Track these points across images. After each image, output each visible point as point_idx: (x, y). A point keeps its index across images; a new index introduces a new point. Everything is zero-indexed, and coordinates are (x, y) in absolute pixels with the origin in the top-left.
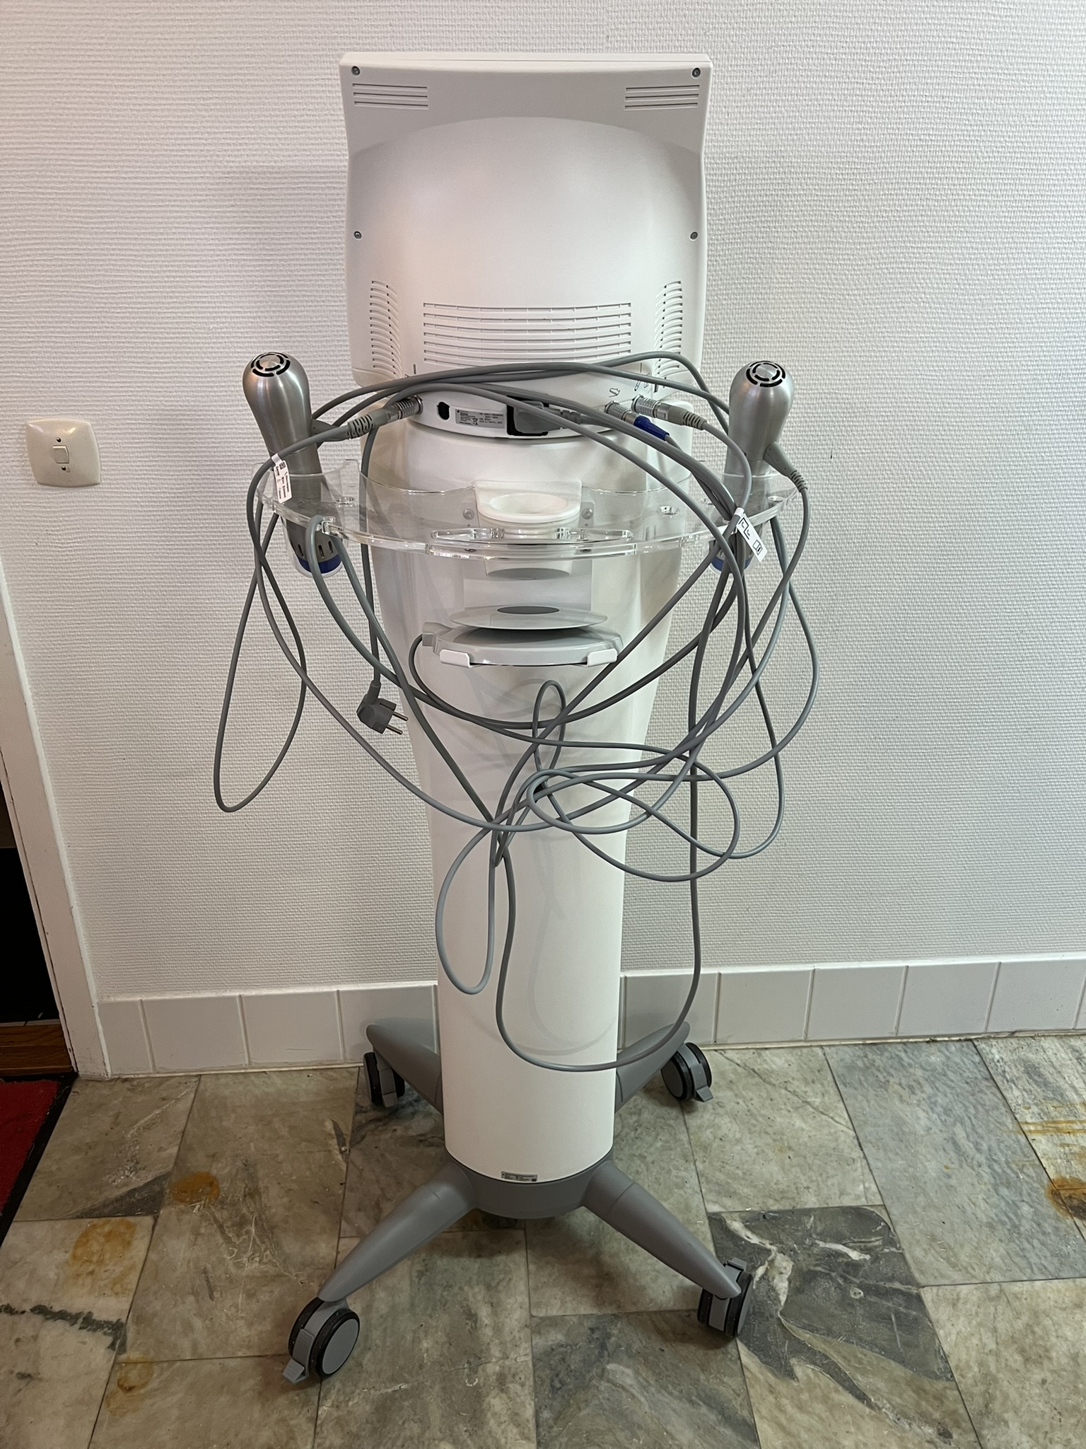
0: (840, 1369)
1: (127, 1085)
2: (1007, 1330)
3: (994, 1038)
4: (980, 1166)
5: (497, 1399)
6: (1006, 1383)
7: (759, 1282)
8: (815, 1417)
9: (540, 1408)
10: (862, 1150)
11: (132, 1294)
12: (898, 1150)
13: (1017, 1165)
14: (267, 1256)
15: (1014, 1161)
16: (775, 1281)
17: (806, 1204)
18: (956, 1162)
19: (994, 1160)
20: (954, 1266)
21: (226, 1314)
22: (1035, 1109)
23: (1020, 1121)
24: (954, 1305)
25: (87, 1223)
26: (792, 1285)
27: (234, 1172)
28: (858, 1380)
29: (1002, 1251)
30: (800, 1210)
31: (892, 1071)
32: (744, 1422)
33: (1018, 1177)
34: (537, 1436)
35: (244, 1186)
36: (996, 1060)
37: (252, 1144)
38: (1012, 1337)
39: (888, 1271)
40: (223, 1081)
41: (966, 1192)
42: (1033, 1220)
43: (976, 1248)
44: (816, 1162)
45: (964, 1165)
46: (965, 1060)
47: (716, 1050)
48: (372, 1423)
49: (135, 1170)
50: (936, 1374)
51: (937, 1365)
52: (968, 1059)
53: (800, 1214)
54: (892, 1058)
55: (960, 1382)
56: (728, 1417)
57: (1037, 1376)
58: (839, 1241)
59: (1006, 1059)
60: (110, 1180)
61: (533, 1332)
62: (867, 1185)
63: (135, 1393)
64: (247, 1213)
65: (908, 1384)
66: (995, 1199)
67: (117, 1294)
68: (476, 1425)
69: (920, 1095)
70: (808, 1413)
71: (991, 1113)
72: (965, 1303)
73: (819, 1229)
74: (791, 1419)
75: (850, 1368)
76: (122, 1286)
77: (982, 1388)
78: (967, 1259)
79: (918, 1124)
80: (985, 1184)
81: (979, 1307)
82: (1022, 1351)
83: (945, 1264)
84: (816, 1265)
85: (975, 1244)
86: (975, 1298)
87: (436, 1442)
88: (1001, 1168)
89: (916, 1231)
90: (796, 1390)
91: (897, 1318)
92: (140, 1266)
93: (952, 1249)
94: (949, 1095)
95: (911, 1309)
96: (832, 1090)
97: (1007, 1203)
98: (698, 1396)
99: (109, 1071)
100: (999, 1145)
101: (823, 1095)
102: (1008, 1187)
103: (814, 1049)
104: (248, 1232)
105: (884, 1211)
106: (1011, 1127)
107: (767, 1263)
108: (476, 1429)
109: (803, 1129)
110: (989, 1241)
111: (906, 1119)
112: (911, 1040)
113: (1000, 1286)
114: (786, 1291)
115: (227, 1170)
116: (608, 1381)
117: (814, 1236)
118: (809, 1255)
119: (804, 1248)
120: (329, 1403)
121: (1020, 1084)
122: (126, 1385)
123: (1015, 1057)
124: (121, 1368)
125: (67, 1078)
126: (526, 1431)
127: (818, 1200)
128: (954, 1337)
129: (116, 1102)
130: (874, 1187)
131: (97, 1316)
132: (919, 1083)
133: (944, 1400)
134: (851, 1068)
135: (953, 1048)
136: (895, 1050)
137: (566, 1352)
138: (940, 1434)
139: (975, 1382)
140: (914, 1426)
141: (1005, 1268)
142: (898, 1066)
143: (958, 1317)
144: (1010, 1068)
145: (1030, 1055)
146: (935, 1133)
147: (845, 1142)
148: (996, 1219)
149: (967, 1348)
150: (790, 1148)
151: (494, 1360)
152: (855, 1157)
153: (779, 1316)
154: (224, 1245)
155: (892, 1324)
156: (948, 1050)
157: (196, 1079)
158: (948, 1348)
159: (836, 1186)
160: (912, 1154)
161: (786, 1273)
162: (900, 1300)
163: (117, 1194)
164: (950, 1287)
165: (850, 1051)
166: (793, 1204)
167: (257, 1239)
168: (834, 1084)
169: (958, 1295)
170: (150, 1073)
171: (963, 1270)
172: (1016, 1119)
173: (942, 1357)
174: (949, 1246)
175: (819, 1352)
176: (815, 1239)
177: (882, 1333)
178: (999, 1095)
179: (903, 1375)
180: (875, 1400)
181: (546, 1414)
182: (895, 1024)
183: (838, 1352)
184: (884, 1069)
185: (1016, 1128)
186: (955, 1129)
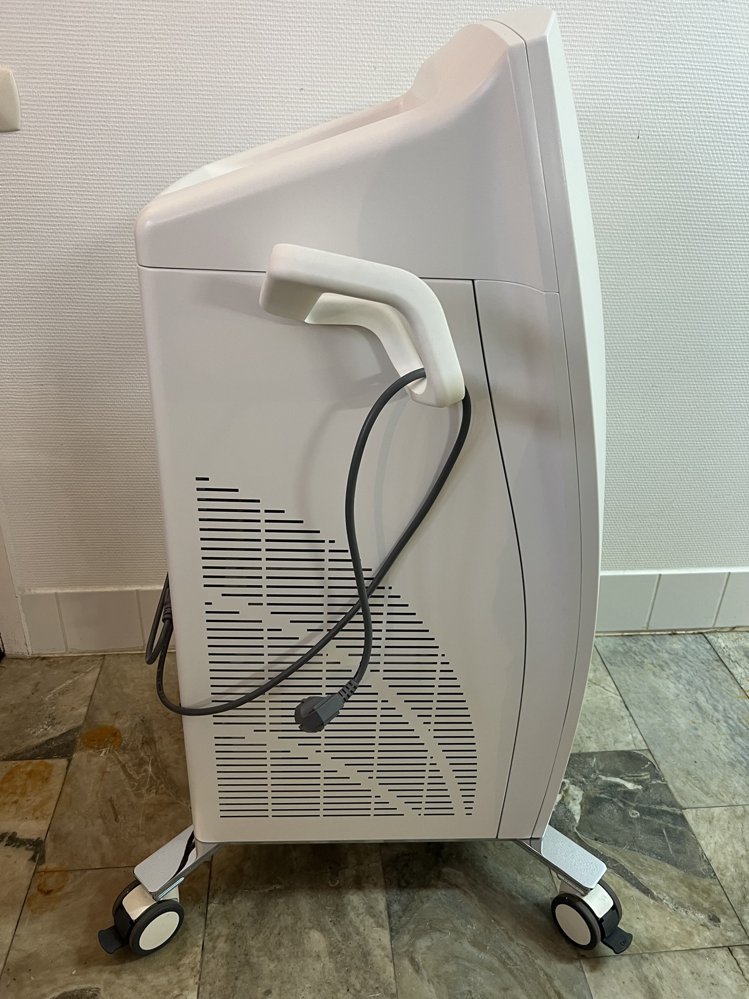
0: (627, 870)
1: (45, 662)
3: (719, 632)
4: (718, 721)
5: (355, 896)
7: (557, 806)
9: (390, 902)
10: (628, 710)
11: (50, 818)
12: (655, 711)
13: (746, 721)
14: (162, 788)
15: (744, 718)
16: (571, 805)
17: (589, 749)
18: (700, 719)
19: (729, 718)
20: (707, 794)
21: (129, 833)
23: (745, 690)
24: (710, 822)
25: (12, 764)
26: (583, 808)
27: (133, 726)
28: (642, 879)
29: (742, 782)
30: (584, 754)
31: (645, 655)
34: (390, 925)
35: (142, 736)
36: (722, 647)
37: (148, 706)
39: (656, 797)
40: (123, 659)
41: (710, 740)
43: (722, 780)
44: (594, 718)
45: (707, 720)
46: (700, 647)
48: (253, 916)
49: (52, 724)
50: (703, 874)
51: (702, 867)
52: (702, 647)
53: (583, 757)
54: (644, 645)
55: (722, 879)
56: (540, 909)
58: (617, 774)
59: (730, 646)
60: (31, 732)
62: (634, 735)
63: (52, 895)
64: (145, 757)
65: (682, 881)
66: (733, 745)
67: (37, 818)
68: (339, 916)
69: (668, 672)
71: (722, 684)
72: (718, 820)
73: (601, 767)
75: (635, 870)
76: (41, 812)
77: (737, 884)
78: (716, 788)
79: (669, 691)
80: (724, 734)
81: (729, 823)
83: (700, 792)
84: (601, 793)
86: (725, 817)
87: (306, 930)
88: (735, 722)
89: (675, 768)
91: (667, 832)
92: (57, 796)
93: (704, 782)
94: (690, 672)
95: (678, 825)
96: (602, 668)
97: (742, 749)
98: (518, 891)
99: (30, 651)
100: (731, 707)
101: (595, 671)
102: (741, 737)
104: (146, 771)
105: (649, 754)
106: (738, 693)
107: (563, 792)
108: (339, 919)
110: (732, 775)
111: (661, 689)
112: (657, 633)
113: (744, 808)
114: (580, 812)
115: (127, 725)
116: (444, 881)
117: (598, 772)
118: (595, 786)
119: (591, 781)
120: (216, 901)
121: (742, 663)
122: (45, 889)
123: (737, 645)
124: (41, 876)
126: (380, 921)
127: (598, 746)
128: (713, 846)
129: (36, 674)
130: (640, 737)
131: (20, 835)
132: (667, 663)
133: (711, 893)
134: (614, 652)
135: (689, 638)
136: (646, 640)
137: (409, 859)
138: (711, 919)
139: (733, 879)
140: (690, 913)
141: (746, 795)
142: (650, 652)
143: (714, 831)
144: (733, 652)
145: (747, 644)
146: (682, 698)
147: (615, 704)
148: (735, 759)
149: (724, 854)
151: (351, 866)
152: (623, 715)
153: (576, 830)
154: (126, 780)
155: (664, 836)
156: (685, 639)
157: (101, 658)
158: (710, 854)
159: (611, 736)
160: (666, 713)
161: (578, 799)
162: (669, 818)
163: (36, 742)
164: (706, 809)
165: (612, 640)
166: (579, 749)
167: (154, 776)
168: (602, 663)
169: (712, 815)
170: (64, 653)
171: (714, 797)
172: (742, 688)
173: (705, 861)
174: (702, 779)
175: (610, 858)
176: (598, 775)
177: (657, 843)
178: (727, 671)
179: (677, 874)
180: (657, 893)
181: (396, 907)
182: (647, 620)
183: (624, 858)
184: (639, 653)
185: (743, 694)
186: (697, 696)
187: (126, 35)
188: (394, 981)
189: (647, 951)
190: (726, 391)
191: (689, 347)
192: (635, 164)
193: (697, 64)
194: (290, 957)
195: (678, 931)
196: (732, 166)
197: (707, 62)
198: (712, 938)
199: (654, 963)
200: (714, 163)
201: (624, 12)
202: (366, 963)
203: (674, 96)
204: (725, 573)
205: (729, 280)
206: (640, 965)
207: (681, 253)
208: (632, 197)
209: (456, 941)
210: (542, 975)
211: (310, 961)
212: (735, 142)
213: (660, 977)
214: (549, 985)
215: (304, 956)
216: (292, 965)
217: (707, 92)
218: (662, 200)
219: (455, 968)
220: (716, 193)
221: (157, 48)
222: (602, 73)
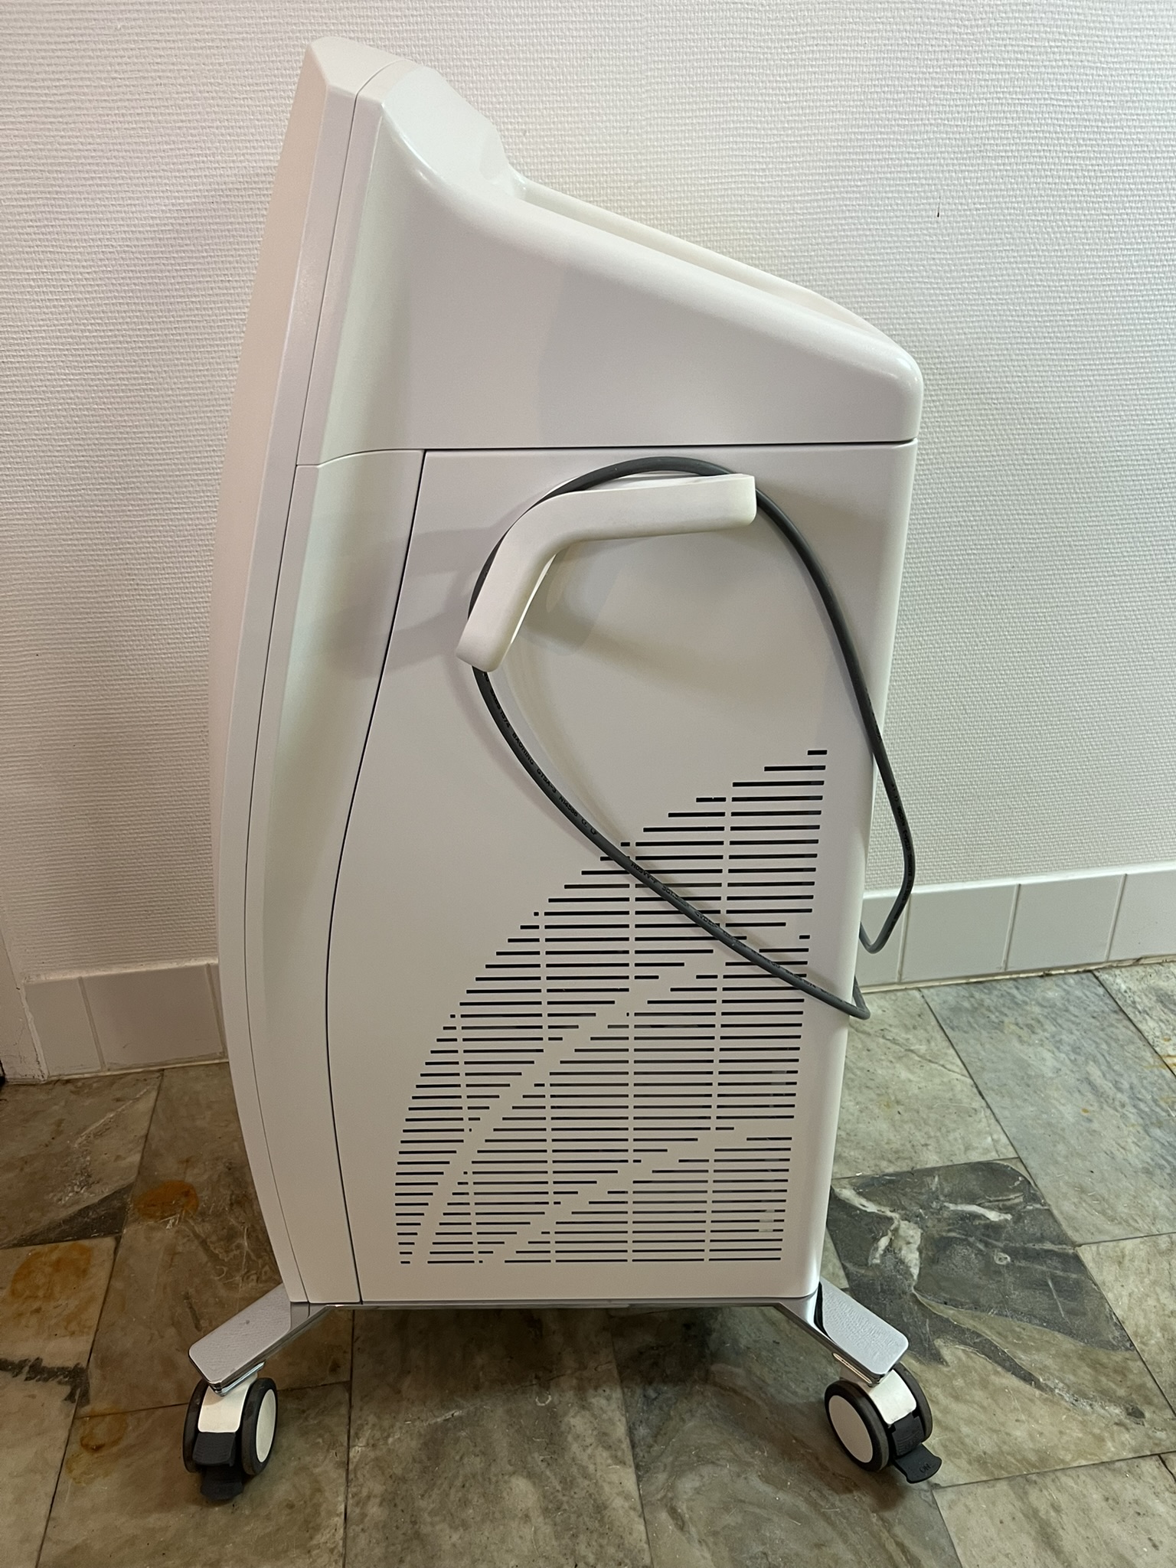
0: (996, 1347)
1: (70, 1087)
3: (1117, 967)
4: (1123, 1106)
5: (578, 1418)
7: (884, 1255)
8: (975, 1406)
9: (634, 1424)
10: (983, 1098)
11: (92, 1332)
12: (1026, 1097)
13: (1167, 1103)
14: (265, 1272)
15: (1162, 1098)
16: (903, 1252)
17: (926, 1163)
18: (1096, 1104)
19: (1140, 1100)
20: (1112, 1219)
23: (1161, 1054)
24: (1120, 1263)
25: (27, 1251)
26: (923, 1256)
27: (215, 1177)
28: (1020, 1359)
29: (1165, 1198)
30: (919, 1171)
31: (1005, 1010)
33: (1169, 1115)
34: (634, 1458)
35: (229, 1193)
36: (1123, 991)
37: (236, 1145)
39: (1035, 1230)
40: (192, 1073)
41: (1112, 1135)
43: (1135, 1197)
44: (931, 1115)
45: (1105, 1106)
46: (1088, 993)
48: (421, 1462)
49: (87, 1185)
50: (1113, 1345)
51: (1111, 1335)
52: (1090, 991)
53: (919, 1176)
54: (1003, 996)
55: (1143, 1351)
58: (972, 1201)
59: (1134, 988)
60: (55, 1199)
61: (613, 1336)
62: (995, 1137)
63: (104, 1452)
64: (236, 1224)
65: (1081, 1358)
66: (1147, 1141)
67: (73, 1333)
68: (554, 1452)
70: (966, 1402)
71: (1126, 1047)
72: (1132, 1260)
73: (946, 1191)
74: (946, 1411)
75: (1008, 1345)
76: (79, 1324)
77: (1168, 1356)
78: (1126, 1210)
79: (1045, 1065)
80: (1133, 1125)
81: (1149, 1263)
83: (1102, 1218)
84: (949, 1231)
85: (1132, 1193)
86: (1143, 1254)
87: (506, 1477)
88: (1148, 1106)
89: (1061, 1184)
90: (947, 1376)
91: (1054, 1284)
92: (102, 1297)
93: (1107, 1201)
94: (1076, 1032)
95: (1070, 1271)
96: (938, 1035)
97: (1162, 1145)
99: (45, 1072)
100: (1142, 1082)
101: (928, 1041)
102: (1159, 1127)
103: (910, 992)
104: (239, 1247)
105: (1019, 1165)
106: (1152, 1062)
107: (890, 1233)
108: (556, 1456)
109: (910, 1081)
110: (1149, 1188)
111: (1032, 1063)
112: (1022, 976)
113: (1171, 1238)
114: (918, 1262)
115: (206, 1177)
116: (715, 1384)
117: (942, 1198)
118: (939, 1220)
119: (933, 1213)
120: (362, 1442)
121: (1154, 1013)
122: (93, 1444)
123: (1145, 986)
124: (84, 1423)
126: (619, 1454)
127: (940, 1158)
128: (1126, 1300)
129: (56, 1107)
130: (1004, 1140)
131: (48, 1362)
132: (1039, 1022)
133: (1127, 1374)
134: (956, 1010)
135: (1071, 981)
136: (1004, 987)
137: (659, 1355)
138: (1129, 1414)
139: (1161, 1349)
140: (1097, 1406)
142: (1008, 1002)
143: (1127, 1276)
144: (1140, 997)
145: (1161, 983)
146: (1066, 1074)
147: (962, 1091)
148: (1152, 1163)
149: (1144, 1311)
150: (898, 1102)
151: (568, 1372)
152: (976, 1107)
153: (913, 1291)
154: (209, 1264)
155: (1050, 1290)
156: (1066, 984)
157: (158, 1074)
158: (1122, 1313)
159: (960, 1141)
160: (1043, 1099)
161: (915, 1243)
162: (1055, 1262)
163: (64, 1214)
164: (1111, 1244)
165: (953, 991)
166: (911, 1164)
167: (252, 1254)
168: (939, 1028)
169: (1122, 1252)
170: (99, 1071)
171: (1124, 1223)
172: (1156, 1052)
173: (1116, 1324)
174: (1103, 1197)
175: (968, 1329)
176: (943, 1202)
177: (1040, 1302)
178: (1132, 1028)
179: (1074, 1348)
180: (1044, 1380)
181: (642, 1431)
182: (1004, 957)
183: (992, 1328)
184: (996, 1008)
185: (1158, 1062)
186: (1088, 1069)
187: (134, 104)
188: (646, 1546)
189: (1034, 1471)
190: (1101, 596)
191: (1039, 531)
192: (936, 256)
193: (1020, 97)
194: (483, 1521)
195: (1080, 1435)
196: (1086, 250)
197: (1035, 93)
198: (1133, 1443)
199: (1046, 1488)
200: (1057, 248)
201: (904, 24)
202: (601, 1521)
203: (988, 148)
204: (1118, 876)
205: (1092, 425)
206: (1026, 1493)
207: (1017, 388)
208: (935, 306)
209: (739, 1476)
210: (874, 1520)
211: (514, 1524)
212: (1087, 212)
213: (1057, 1509)
214: (886, 1533)
215: (504, 1517)
216: (486, 1533)
217: (1039, 138)
218: (981, 308)
219: (739, 1520)
220: (1063, 292)
221: (182, 121)
222: (875, 119)
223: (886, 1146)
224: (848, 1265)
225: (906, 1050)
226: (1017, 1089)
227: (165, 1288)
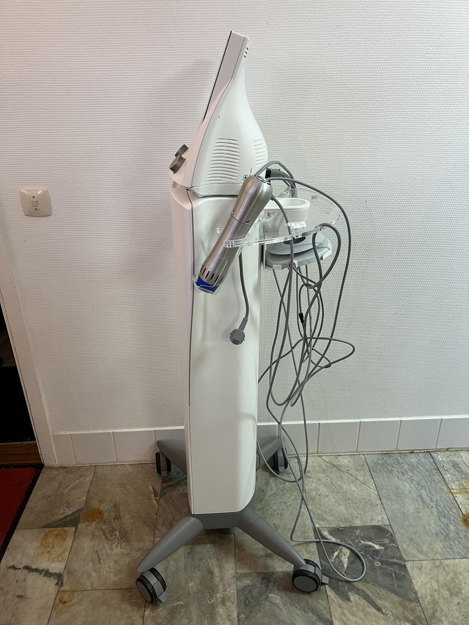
0: (370, 597)
1: (65, 470)
2: (443, 580)
3: (439, 451)
4: (432, 508)
5: (221, 609)
6: (442, 604)
7: (335, 559)
8: (359, 618)
9: (240, 613)
10: (381, 500)
11: (66, 561)
12: (396, 501)
13: (449, 508)
14: (123, 545)
15: (447, 506)
16: (342, 558)
17: (356, 524)
18: (422, 506)
19: (438, 505)
20: (420, 552)
21: (106, 571)
22: (457, 483)
23: (450, 488)
24: (420, 569)
25: (47, 530)
26: (349, 560)
27: (110, 508)
28: (378, 602)
29: (441, 545)
30: (353, 527)
31: (394, 465)
32: (328, 620)
33: (449, 513)
35: (114, 514)
36: (440, 461)
37: (118, 496)
38: (445, 584)
39: (391, 554)
40: (106, 468)
41: (426, 519)
42: (455, 532)
43: (430, 544)
44: (361, 505)
45: (426, 507)
46: (426, 461)
47: (318, 456)
48: (167, 619)
49: (68, 507)
50: (412, 600)
51: (412, 596)
52: (428, 460)
53: (352, 529)
54: (394, 459)
55: (422, 603)
56: (321, 618)
57: (456, 601)
58: (370, 541)
59: (444, 460)
60: (57, 511)
61: (237, 580)
62: (383, 516)
63: (66, 604)
64: (115, 526)
65: (400, 604)
66: (439, 523)
67: (59, 561)
68: (212, 620)
69: (406, 476)
70: (356, 616)
71: (437, 484)
72: (425, 568)
73: (362, 536)
74: (348, 619)
75: (374, 597)
76: (62, 558)
77: (431, 606)
78: (426, 549)
79: (405, 489)
80: (435, 516)
81: (431, 570)
82: (449, 590)
83: (417, 551)
85: (430, 542)
86: (429, 566)
88: (442, 509)
89: (404, 537)
90: (351, 606)
91: (395, 575)
92: (70, 549)
93: (419, 545)
94: (419, 476)
95: (401, 571)
96: (368, 474)
97: (444, 525)
98: (308, 608)
99: (57, 464)
100: (441, 499)
101: (364, 476)
102: (444, 517)
103: (360, 456)
104: (115, 535)
105: (390, 528)
106: (446, 491)
107: (339, 550)
108: (212, 622)
109: (355, 491)
110: (436, 541)
111: (401, 487)
112: (403, 452)
113: (440, 561)
114: (347, 563)
115: (107, 507)
116: (269, 601)
117: (359, 538)
119: (355, 544)
120: (149, 610)
121: (450, 471)
122: (63, 601)
123: (449, 460)
124: (61, 593)
125: (39, 467)
127: (361, 522)
128: (420, 583)
129: (60, 477)
130: (386, 517)
131: (51, 571)
132: (406, 471)
133: (415, 611)
134: (376, 464)
135: (421, 455)
136: (396, 456)
137: (251, 589)
139: (429, 603)
141: (443, 553)
142: (396, 463)
143: (422, 575)
144: (446, 464)
145: (455, 459)
146: (413, 493)
147: (373, 497)
148: (439, 531)
149: (426, 588)
150: (349, 499)
151: (220, 592)
152: (378, 503)
153: (344, 573)
154: (105, 540)
155: (393, 578)
156: (419, 456)
157: (94, 467)
158: (417, 588)
159: (369, 516)
160: (403, 502)
161: (347, 555)
162: (397, 567)
163: (60, 517)
164: (419, 562)
165: (376, 456)
166: (350, 524)
167: (119, 538)
168: (369, 471)
169: (422, 565)
170: (75, 465)
171: (424, 554)
172: (448, 487)
173: (414, 593)
174: (418, 543)
175: (361, 590)
176: (360, 540)
177: (389, 582)
178: (441, 477)
179: (397, 600)
180: (385, 611)
181: (242, 616)
182: (396, 445)
183: (369, 590)
184: (391, 464)
185: (448, 491)
186: (421, 491)
193: (396, 166)
197: (400, 164)
200: (410, 212)
203: (386, 181)
204: (439, 419)
207: (396, 256)
208: (366, 230)
212: (419, 201)
217: (403, 178)
218: (383, 231)
222: (345, 172)
223: (342, 516)
224: (322, 561)
225: (355, 479)
226: (394, 498)
227: (90, 547)
